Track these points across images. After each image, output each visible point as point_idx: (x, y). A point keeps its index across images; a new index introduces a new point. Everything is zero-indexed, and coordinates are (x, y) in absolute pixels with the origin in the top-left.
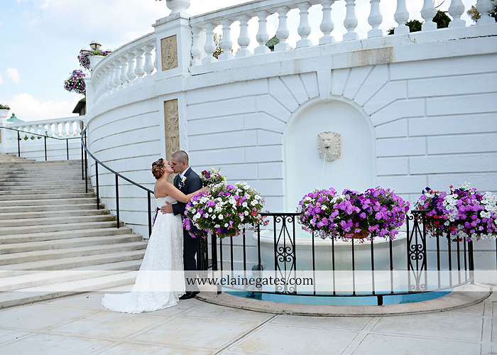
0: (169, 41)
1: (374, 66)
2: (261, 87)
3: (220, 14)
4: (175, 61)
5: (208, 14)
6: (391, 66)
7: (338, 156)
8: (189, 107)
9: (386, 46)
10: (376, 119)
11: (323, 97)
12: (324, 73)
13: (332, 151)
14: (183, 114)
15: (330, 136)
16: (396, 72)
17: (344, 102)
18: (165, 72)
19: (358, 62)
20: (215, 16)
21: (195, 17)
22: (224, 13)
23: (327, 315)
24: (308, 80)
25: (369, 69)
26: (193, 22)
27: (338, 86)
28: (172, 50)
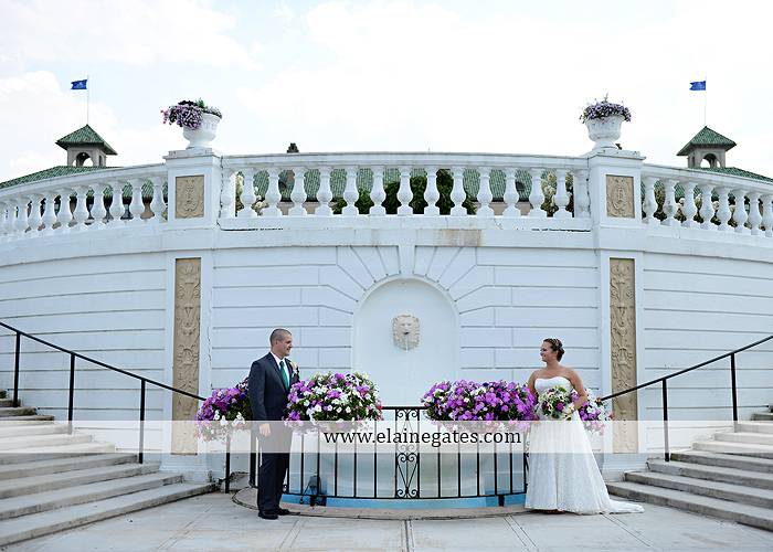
0: (190, 181)
1: (462, 247)
2: (328, 257)
3: (269, 160)
4: (200, 209)
5: (252, 156)
6: (478, 249)
7: (416, 344)
8: (217, 270)
9: (472, 227)
10: (461, 305)
11: (405, 276)
12: (407, 249)
13: (411, 338)
14: (208, 278)
15: (410, 320)
16: (484, 257)
17: (427, 284)
18: (180, 220)
19: (445, 242)
20: (262, 160)
21: (231, 157)
22: (275, 160)
23: (458, 518)
24: (388, 255)
25: (456, 250)
26: (226, 162)
27: (422, 264)
28: (194, 194)
